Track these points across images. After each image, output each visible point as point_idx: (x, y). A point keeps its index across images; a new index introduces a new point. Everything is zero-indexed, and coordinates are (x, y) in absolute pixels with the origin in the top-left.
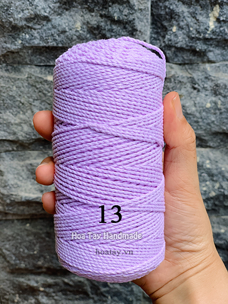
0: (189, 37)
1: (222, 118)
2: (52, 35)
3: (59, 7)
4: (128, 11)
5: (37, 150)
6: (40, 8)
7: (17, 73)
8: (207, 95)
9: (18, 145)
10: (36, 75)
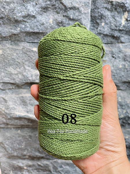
0: (111, 29)
1: (128, 74)
2: (37, 26)
3: (41, 11)
4: (78, 14)
5: (26, 89)
6: (31, 11)
7: (17, 46)
8: (120, 61)
9: (15, 86)
10: (27, 47)
